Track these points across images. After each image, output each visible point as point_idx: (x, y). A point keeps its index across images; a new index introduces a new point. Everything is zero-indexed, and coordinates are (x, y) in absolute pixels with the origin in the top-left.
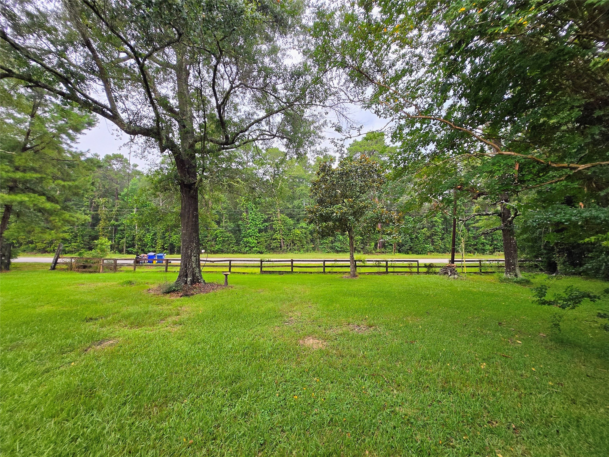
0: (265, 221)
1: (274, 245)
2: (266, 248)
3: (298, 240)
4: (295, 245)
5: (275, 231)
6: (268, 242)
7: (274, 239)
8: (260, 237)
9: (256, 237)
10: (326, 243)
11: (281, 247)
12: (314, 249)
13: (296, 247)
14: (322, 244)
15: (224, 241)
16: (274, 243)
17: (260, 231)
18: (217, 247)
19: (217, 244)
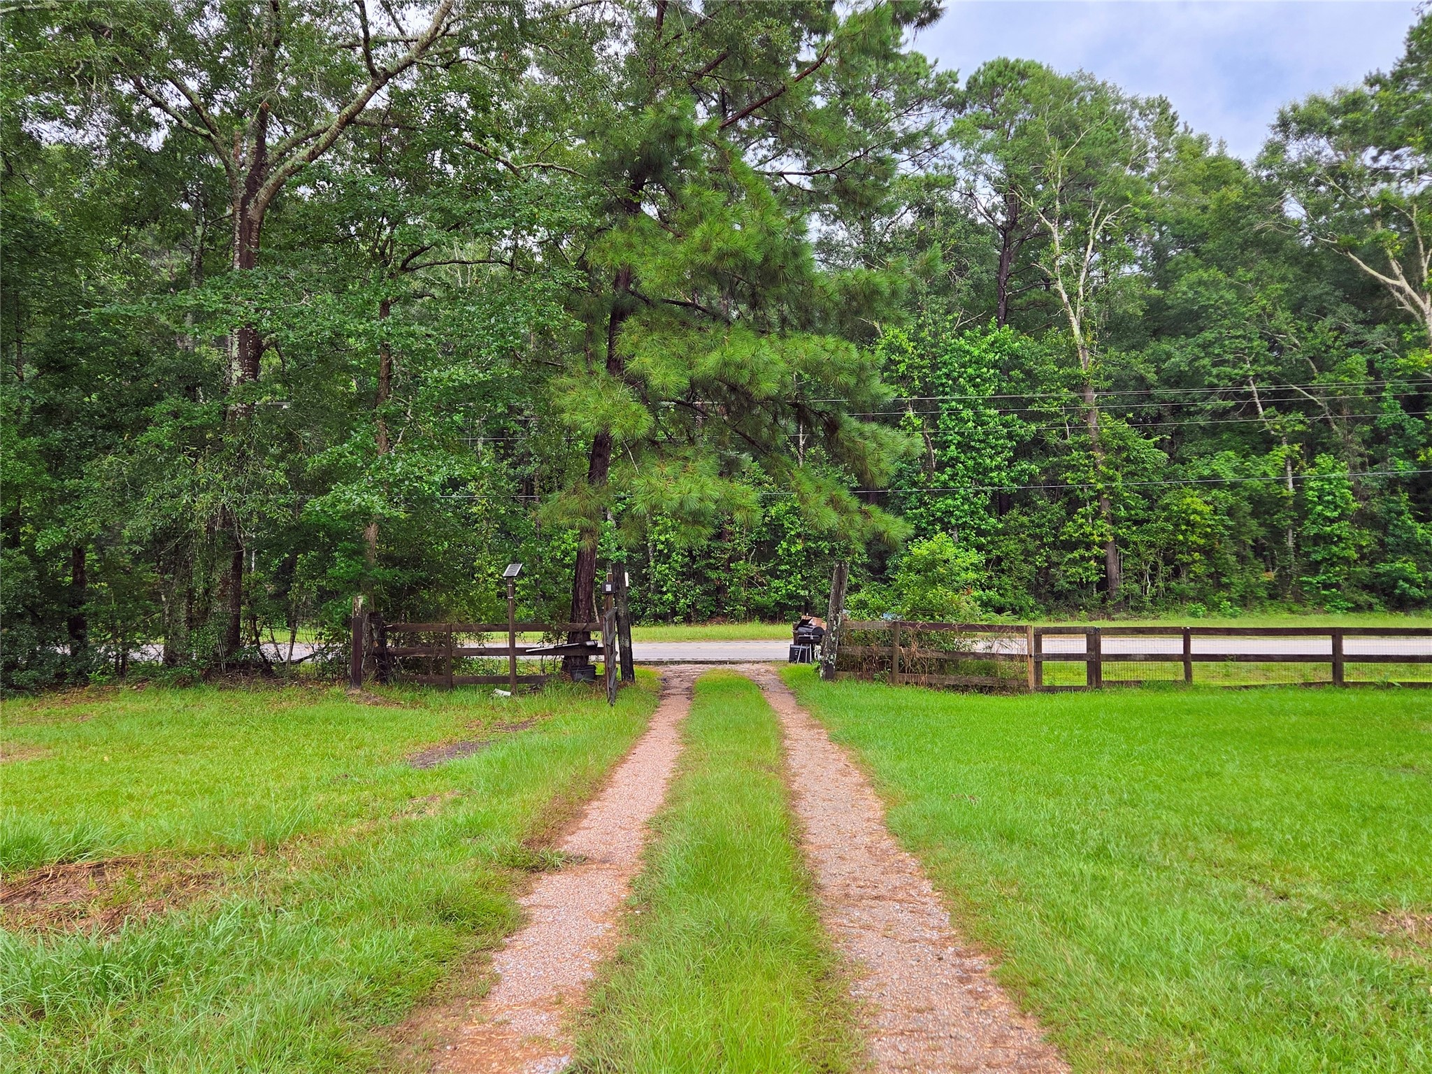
0: (1024, 450)
1: (1069, 572)
2: (1033, 589)
3: (1200, 549)
4: (1176, 574)
5: (1073, 504)
6: (1039, 561)
7: (1071, 546)
8: (998, 532)
9: (981, 533)
10: (1346, 561)
11: (1103, 585)
12: (1274, 594)
13: (1184, 584)
14: (1314, 568)
15: (812, 556)
16: (1073, 562)
17: (1001, 503)
18: (780, 588)
19: (774, 574)
